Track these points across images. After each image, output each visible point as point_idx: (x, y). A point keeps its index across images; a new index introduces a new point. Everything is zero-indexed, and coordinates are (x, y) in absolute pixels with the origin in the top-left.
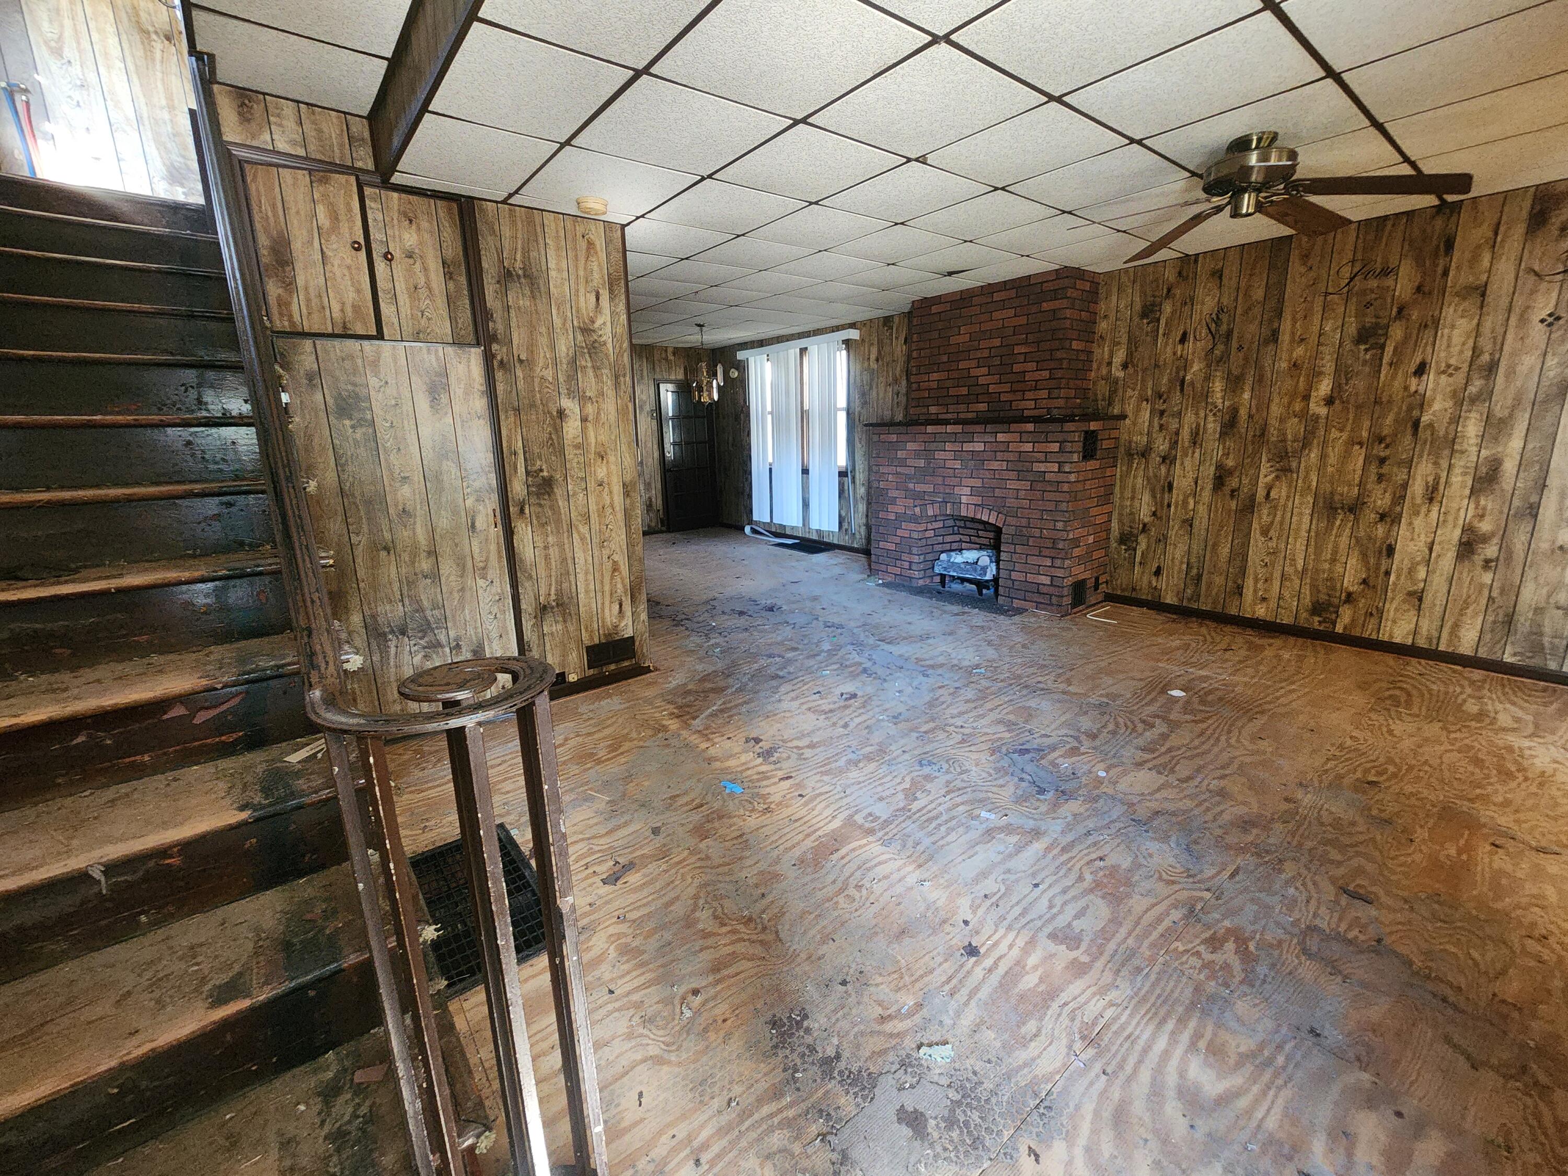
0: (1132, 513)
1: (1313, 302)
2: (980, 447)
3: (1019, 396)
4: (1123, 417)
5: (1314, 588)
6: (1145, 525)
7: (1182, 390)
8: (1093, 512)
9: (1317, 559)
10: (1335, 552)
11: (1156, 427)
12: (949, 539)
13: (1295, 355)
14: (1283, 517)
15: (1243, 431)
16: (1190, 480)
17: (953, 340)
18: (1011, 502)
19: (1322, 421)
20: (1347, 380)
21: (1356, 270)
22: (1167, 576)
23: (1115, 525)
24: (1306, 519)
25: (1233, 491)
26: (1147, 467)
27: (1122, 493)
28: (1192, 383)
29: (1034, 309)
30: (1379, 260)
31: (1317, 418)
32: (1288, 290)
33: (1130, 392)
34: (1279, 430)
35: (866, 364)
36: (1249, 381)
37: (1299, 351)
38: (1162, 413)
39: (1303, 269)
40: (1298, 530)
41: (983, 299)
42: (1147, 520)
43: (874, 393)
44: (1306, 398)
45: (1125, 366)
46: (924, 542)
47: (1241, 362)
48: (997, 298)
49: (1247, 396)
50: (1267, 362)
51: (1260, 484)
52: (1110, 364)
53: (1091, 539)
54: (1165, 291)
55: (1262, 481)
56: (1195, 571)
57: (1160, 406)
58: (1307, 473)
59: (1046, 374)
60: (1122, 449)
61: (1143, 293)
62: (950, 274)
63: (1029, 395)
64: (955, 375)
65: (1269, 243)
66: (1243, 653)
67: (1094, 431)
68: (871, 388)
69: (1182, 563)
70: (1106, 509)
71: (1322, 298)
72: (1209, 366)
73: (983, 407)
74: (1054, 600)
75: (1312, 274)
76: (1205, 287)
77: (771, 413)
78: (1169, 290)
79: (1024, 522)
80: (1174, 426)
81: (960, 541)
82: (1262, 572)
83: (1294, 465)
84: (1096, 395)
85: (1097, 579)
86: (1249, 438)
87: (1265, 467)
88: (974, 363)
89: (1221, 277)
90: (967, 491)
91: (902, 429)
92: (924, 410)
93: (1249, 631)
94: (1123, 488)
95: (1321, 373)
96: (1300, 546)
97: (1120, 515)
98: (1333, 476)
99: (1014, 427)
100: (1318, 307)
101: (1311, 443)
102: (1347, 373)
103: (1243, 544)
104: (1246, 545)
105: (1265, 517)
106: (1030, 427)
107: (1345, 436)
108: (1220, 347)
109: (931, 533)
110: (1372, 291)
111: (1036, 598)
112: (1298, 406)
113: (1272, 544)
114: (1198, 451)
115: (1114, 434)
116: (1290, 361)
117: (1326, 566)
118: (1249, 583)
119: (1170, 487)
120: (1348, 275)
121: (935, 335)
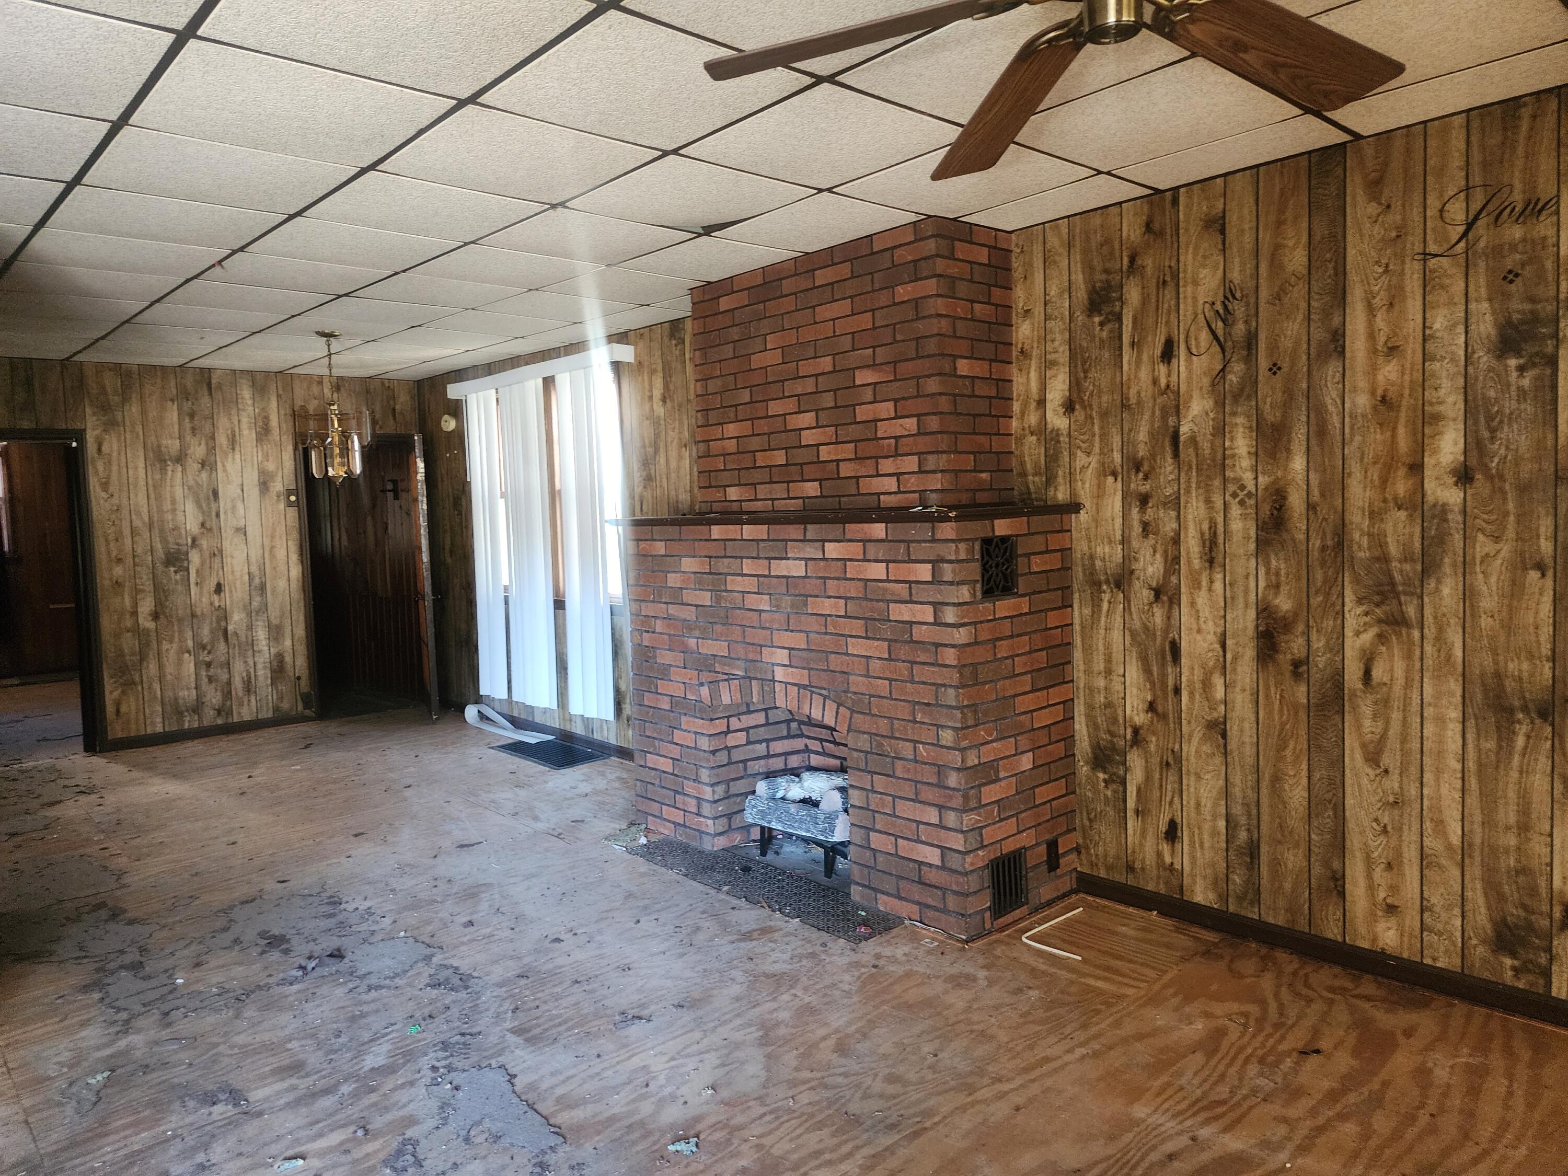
0: (1109, 705)
1: (1403, 273)
2: (796, 569)
3: (867, 468)
4: (1074, 507)
5: (1492, 887)
6: (1136, 731)
7: (1176, 454)
8: (1025, 703)
9: (1489, 823)
10: (1525, 811)
11: (1137, 529)
12: (778, 747)
13: (1380, 378)
14: (1405, 722)
15: (1301, 537)
16: (1211, 637)
17: (757, 361)
18: (858, 683)
19: (1455, 518)
20: (1493, 431)
21: (1476, 206)
22: (1192, 843)
23: (1080, 727)
24: (1453, 731)
25: (1296, 664)
26: (1127, 609)
27: (1088, 661)
28: (1193, 440)
29: (883, 299)
30: (1518, 185)
31: (1443, 511)
32: (1351, 252)
33: (1081, 459)
34: (1370, 535)
35: (647, 407)
36: (1299, 434)
37: (1389, 372)
38: (1144, 500)
39: (1373, 209)
40: (1440, 754)
41: (804, 283)
42: (1141, 719)
43: (662, 460)
44: (1416, 468)
45: (1069, 407)
46: (723, 757)
47: (1279, 397)
48: (822, 277)
49: (1298, 464)
50: (1330, 396)
51: (1348, 653)
52: (1041, 403)
53: (1026, 762)
54: (1126, 261)
55: (1354, 645)
56: (1243, 835)
57: (1139, 485)
58: (1441, 630)
59: (911, 424)
60: (1079, 574)
61: (1088, 267)
62: (708, 230)
63: (887, 466)
64: (763, 426)
65: (1304, 162)
66: (1344, 1062)
67: (1004, 539)
68: (656, 451)
69: (1215, 817)
70: (1056, 695)
71: (1418, 266)
72: (1220, 404)
73: (811, 489)
74: (952, 902)
75: (1395, 217)
76: (1196, 249)
77: (503, 495)
78: (1132, 260)
79: (883, 726)
80: (1169, 526)
81: (807, 750)
82: (1379, 847)
83: (1411, 611)
84: (1023, 464)
85: (1052, 846)
86: (1315, 554)
87: (1354, 615)
88: (790, 405)
89: (1223, 231)
90: (782, 656)
91: (673, 531)
92: (719, 495)
93: (1369, 986)
94: (1088, 650)
95: (1437, 418)
96: (1449, 792)
97: (1090, 707)
98: (1493, 638)
99: (853, 529)
100: (1413, 283)
101: (1439, 565)
102: (1490, 418)
103: (1331, 781)
104: (1337, 784)
105: (1367, 723)
106: (878, 530)
107: (1506, 549)
108: (1237, 369)
109: (741, 737)
110: (1513, 247)
111: (916, 892)
112: (1401, 486)
113: (1392, 783)
114: (1219, 576)
115: (1055, 541)
116: (1373, 393)
117: (1512, 840)
118: (1355, 871)
119: (1175, 649)
120: (1461, 217)
121: (728, 351)
